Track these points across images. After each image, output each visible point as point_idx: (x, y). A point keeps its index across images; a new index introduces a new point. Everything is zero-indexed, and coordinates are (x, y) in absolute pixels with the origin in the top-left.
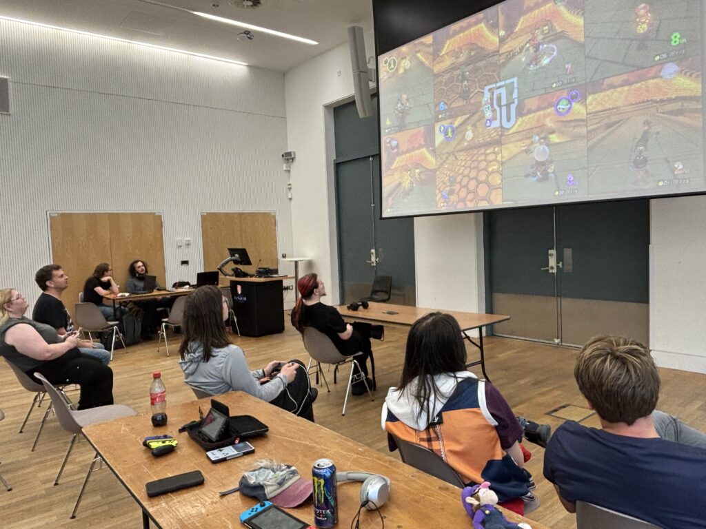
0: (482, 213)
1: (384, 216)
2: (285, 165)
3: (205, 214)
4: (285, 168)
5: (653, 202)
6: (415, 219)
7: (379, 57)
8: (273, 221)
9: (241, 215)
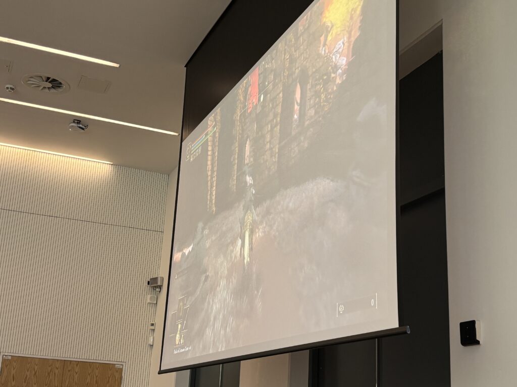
2: (149, 296)
3: (10, 358)
4: (149, 301)
7: (183, 143)
8: (117, 375)
9: (65, 363)
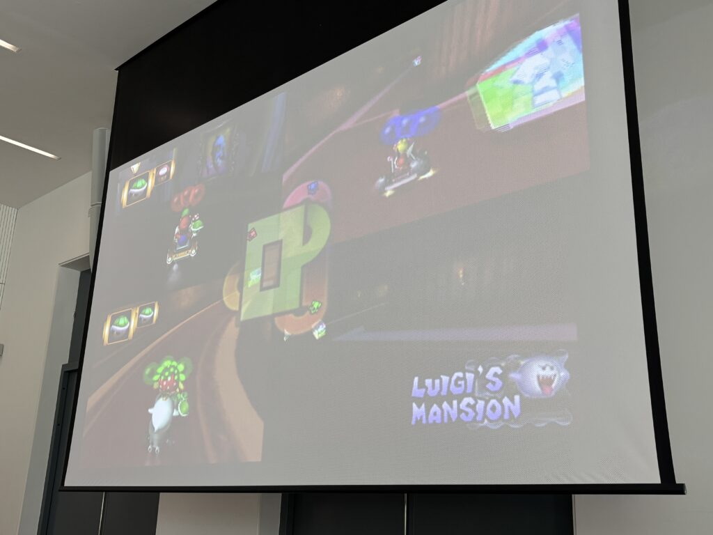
0: (280, 494)
1: (67, 484)
5: (578, 500)
6: (161, 494)
7: (111, 173)
